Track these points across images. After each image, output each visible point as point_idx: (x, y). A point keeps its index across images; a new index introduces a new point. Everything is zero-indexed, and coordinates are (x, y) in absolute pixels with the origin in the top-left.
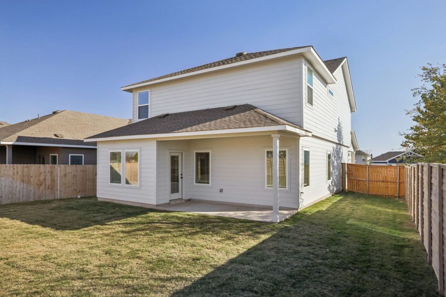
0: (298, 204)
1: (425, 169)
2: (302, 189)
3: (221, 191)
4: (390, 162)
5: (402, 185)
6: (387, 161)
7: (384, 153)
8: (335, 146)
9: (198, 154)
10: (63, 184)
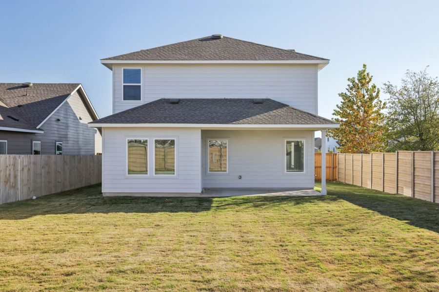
3: (240, 177)
5: (335, 170)
9: (209, 142)
10: (22, 180)
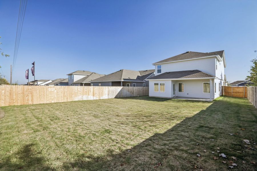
0: (214, 97)
1: (254, 88)
2: (215, 93)
3: (188, 94)
4: (238, 85)
5: (246, 93)
6: (237, 85)
7: (235, 81)
8: (220, 80)
9: (179, 84)
10: (135, 92)
